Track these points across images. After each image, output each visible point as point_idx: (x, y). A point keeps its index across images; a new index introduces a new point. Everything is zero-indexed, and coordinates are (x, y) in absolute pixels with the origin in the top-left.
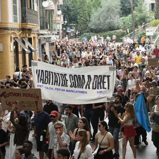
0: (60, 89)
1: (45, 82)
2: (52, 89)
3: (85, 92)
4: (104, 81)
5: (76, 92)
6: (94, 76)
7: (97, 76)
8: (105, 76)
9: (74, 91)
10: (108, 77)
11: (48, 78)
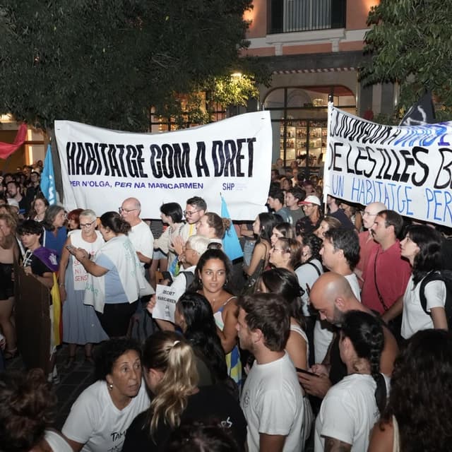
0: (129, 185)
1: (88, 169)
2: (107, 183)
3: (199, 184)
4: (242, 154)
5: (176, 186)
6: (214, 142)
7: (220, 143)
8: (244, 140)
9: (170, 186)
10: (251, 142)
11: (95, 161)
